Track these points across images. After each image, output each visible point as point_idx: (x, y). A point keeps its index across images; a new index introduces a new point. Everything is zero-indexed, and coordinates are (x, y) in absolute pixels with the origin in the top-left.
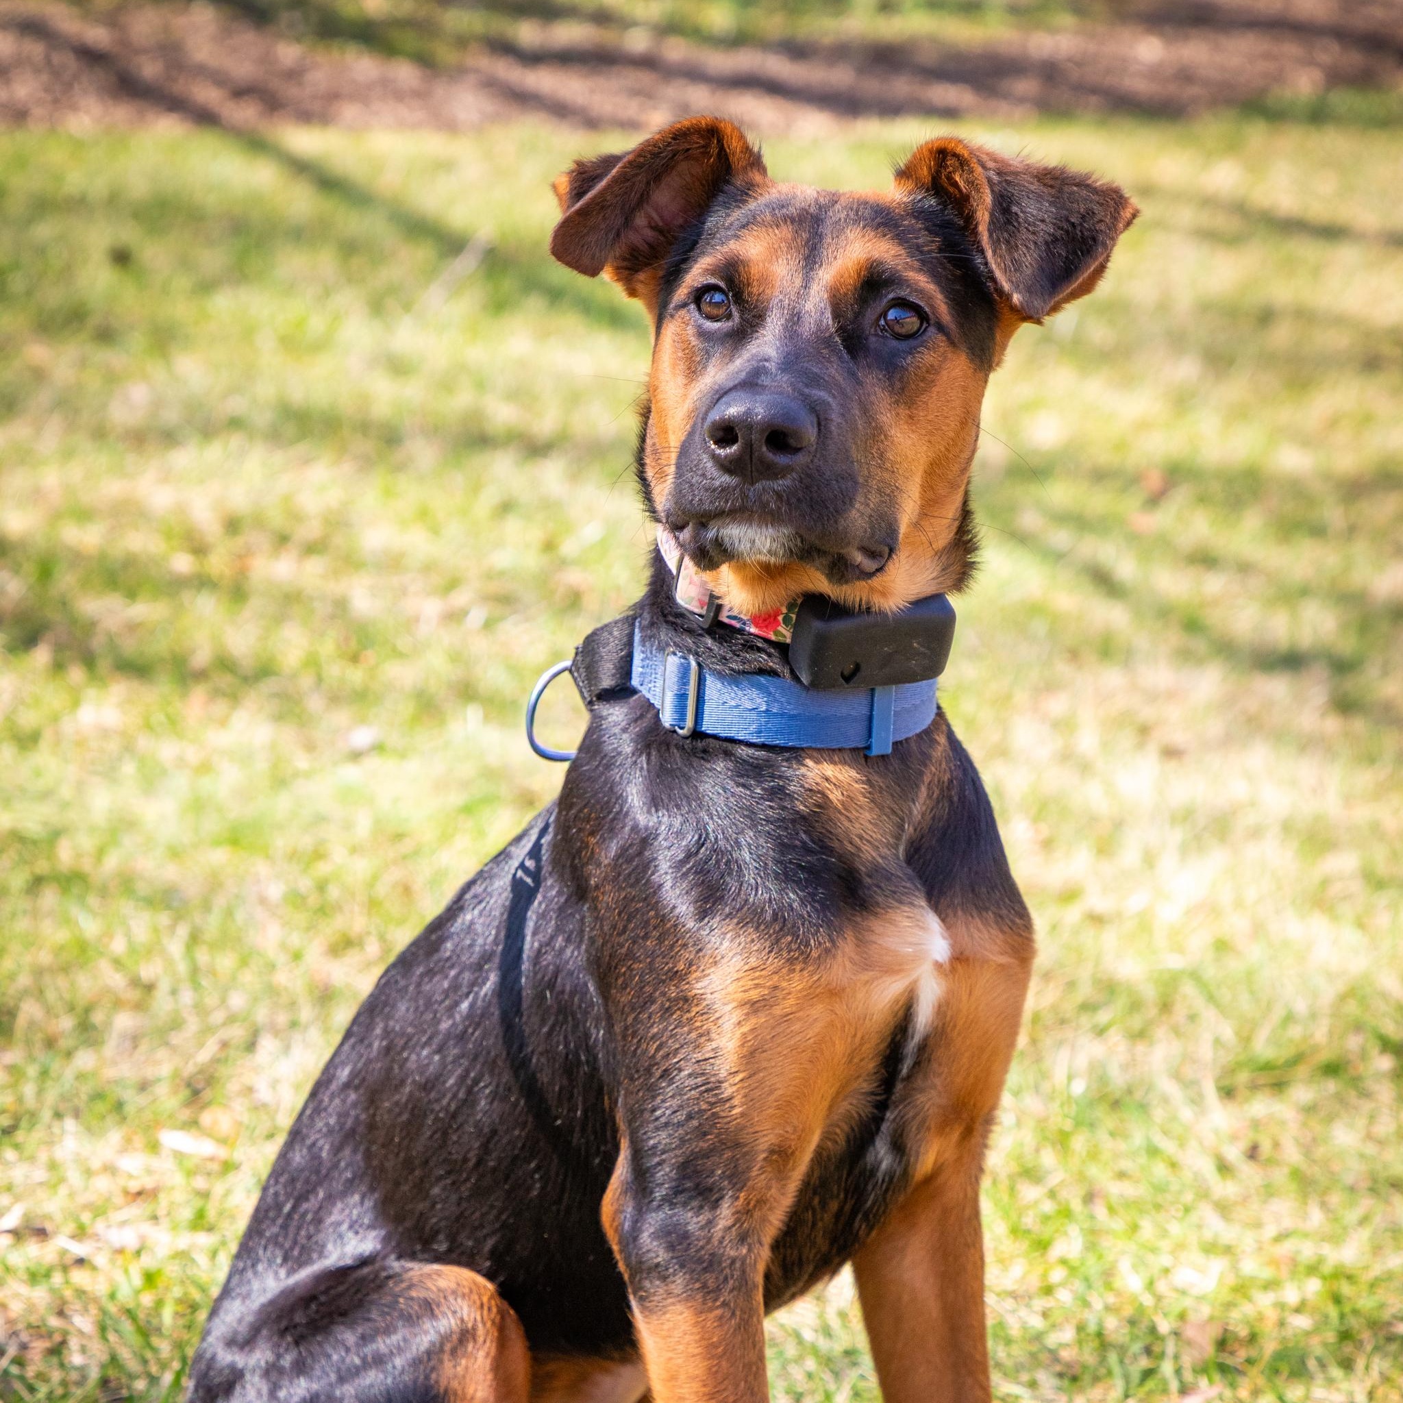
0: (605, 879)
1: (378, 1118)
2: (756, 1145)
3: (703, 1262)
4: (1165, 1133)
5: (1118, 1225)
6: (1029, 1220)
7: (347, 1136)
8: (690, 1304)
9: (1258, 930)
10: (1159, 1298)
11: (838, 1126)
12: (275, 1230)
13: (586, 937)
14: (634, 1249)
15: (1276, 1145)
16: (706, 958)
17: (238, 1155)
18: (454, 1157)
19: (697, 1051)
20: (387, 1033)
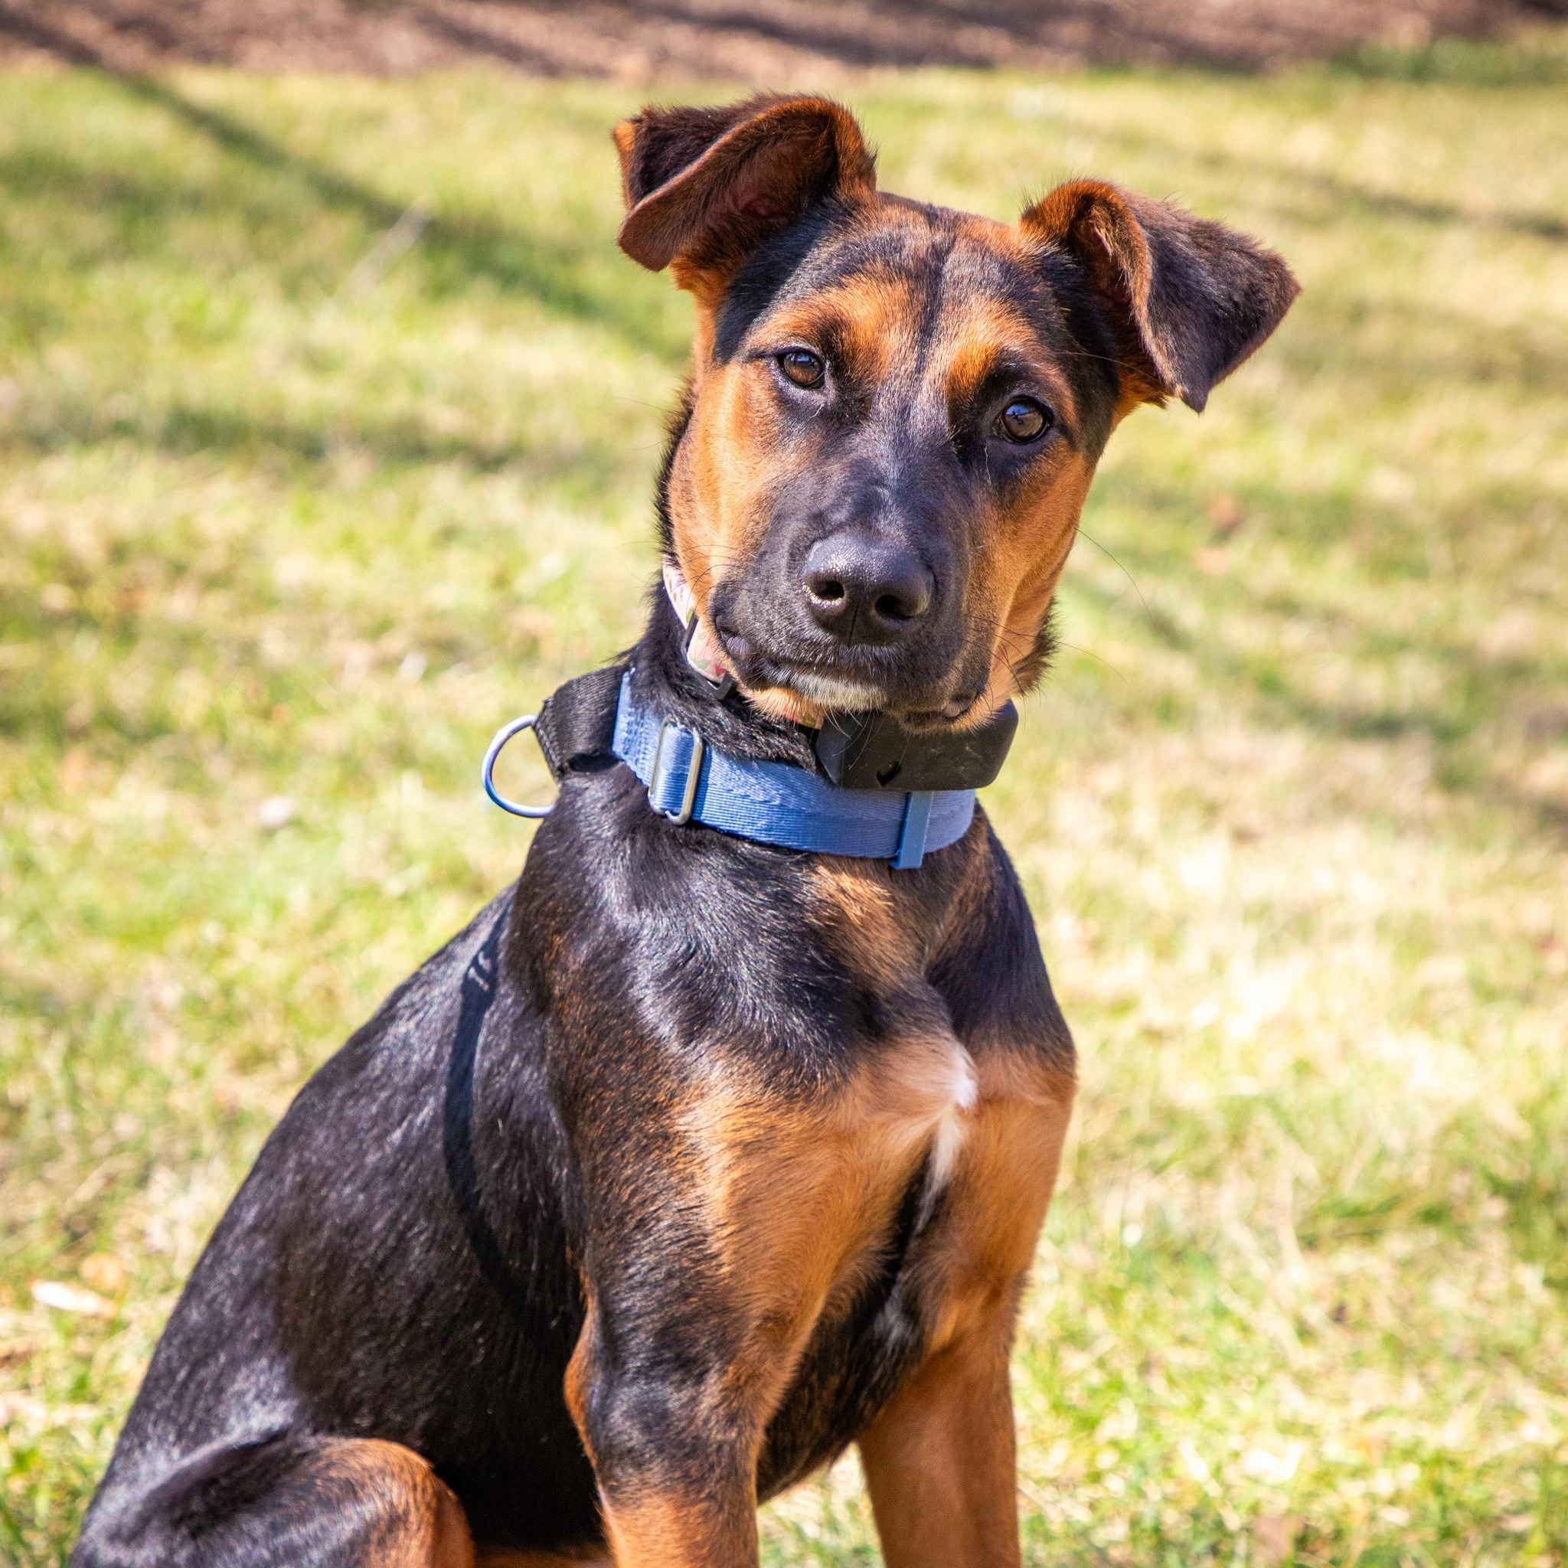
0: (572, 988)
1: (290, 1268)
2: (749, 1311)
3: (684, 1447)
4: (1236, 1290)
5: (1180, 1399)
6: (1074, 1394)
7: (254, 1290)
8: (669, 1496)
9: (1346, 1049)
10: (1227, 1488)
11: (844, 1290)
12: (167, 1402)
13: (548, 1057)
14: (602, 1429)
15: (1367, 1306)
16: (691, 1089)
17: (128, 1312)
18: (382, 1315)
19: (678, 1198)
20: (301, 1166)
